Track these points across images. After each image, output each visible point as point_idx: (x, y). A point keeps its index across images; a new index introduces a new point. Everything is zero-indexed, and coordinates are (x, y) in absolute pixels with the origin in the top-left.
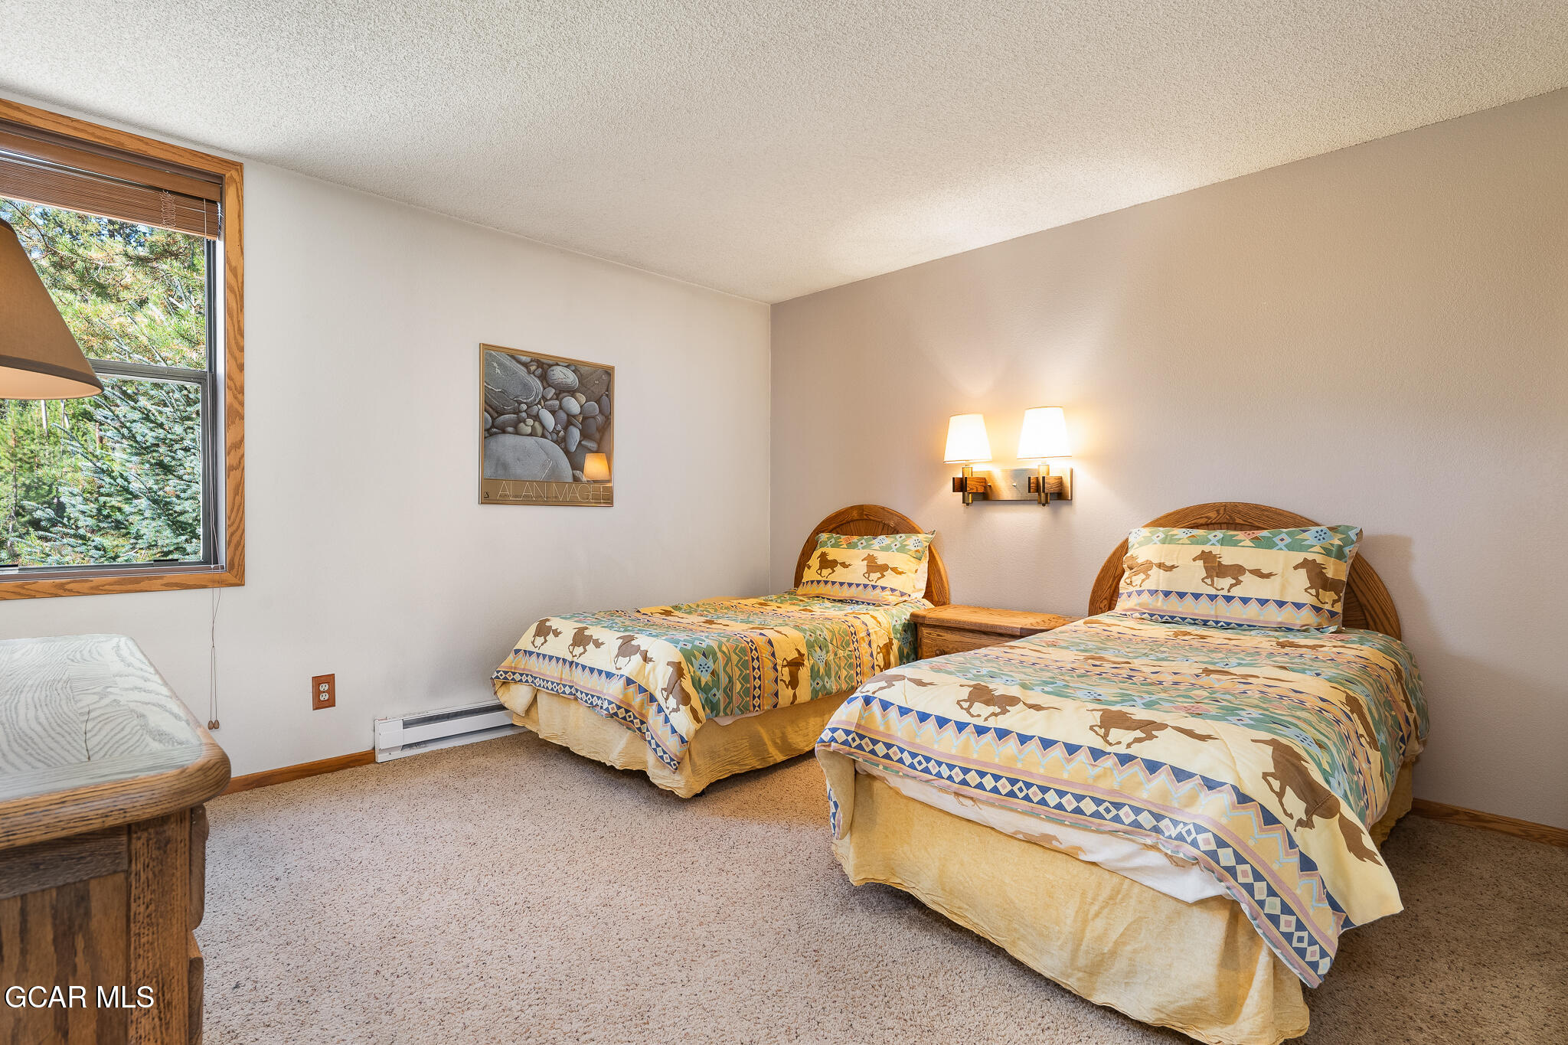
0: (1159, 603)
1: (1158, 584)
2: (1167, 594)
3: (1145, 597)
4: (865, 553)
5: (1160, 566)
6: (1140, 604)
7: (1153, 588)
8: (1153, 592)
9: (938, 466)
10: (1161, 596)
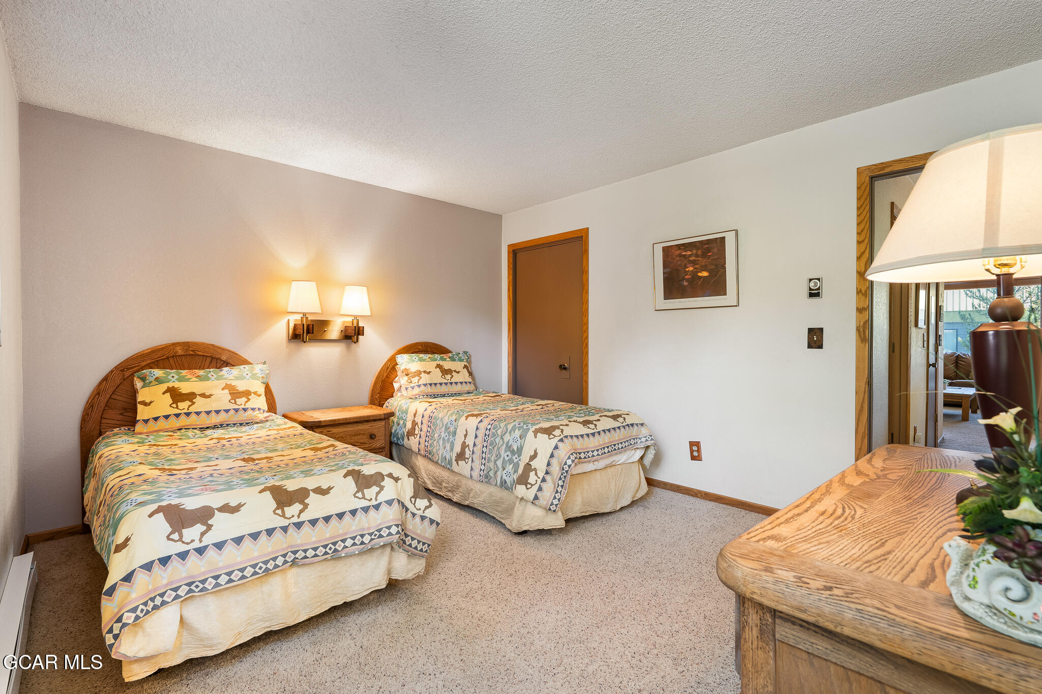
0: (429, 390)
1: (426, 382)
2: (431, 385)
3: (423, 387)
4: (222, 383)
5: (425, 372)
6: (421, 392)
7: (425, 383)
8: (425, 385)
9: (272, 314)
10: (429, 386)
